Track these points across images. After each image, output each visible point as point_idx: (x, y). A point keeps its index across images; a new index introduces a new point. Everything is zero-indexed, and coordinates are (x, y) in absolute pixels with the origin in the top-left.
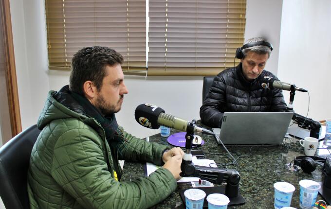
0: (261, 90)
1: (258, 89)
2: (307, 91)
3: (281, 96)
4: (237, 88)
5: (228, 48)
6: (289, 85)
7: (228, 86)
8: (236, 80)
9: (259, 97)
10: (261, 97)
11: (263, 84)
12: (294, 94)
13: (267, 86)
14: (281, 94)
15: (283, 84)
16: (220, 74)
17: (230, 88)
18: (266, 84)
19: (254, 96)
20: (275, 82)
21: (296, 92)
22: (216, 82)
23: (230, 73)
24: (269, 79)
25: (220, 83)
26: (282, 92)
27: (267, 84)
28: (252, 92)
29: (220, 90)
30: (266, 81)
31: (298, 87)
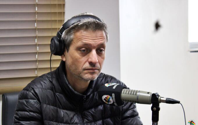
0: (101, 107)
1: (96, 106)
2: (178, 102)
3: (135, 115)
4: (60, 108)
5: (39, 45)
6: (149, 95)
7: (45, 106)
8: (57, 94)
9: (99, 120)
10: (103, 118)
11: (104, 97)
12: (158, 109)
13: (111, 99)
14: (135, 111)
15: (138, 94)
16: (29, 85)
17: (48, 108)
18: (109, 96)
19: (90, 118)
20: (124, 91)
21: (161, 105)
22: (24, 101)
23: (46, 83)
24: (114, 88)
25: (32, 101)
26: (135, 107)
27: (111, 96)
28: (86, 112)
29: (35, 115)
30: (109, 91)
31: (163, 95)
